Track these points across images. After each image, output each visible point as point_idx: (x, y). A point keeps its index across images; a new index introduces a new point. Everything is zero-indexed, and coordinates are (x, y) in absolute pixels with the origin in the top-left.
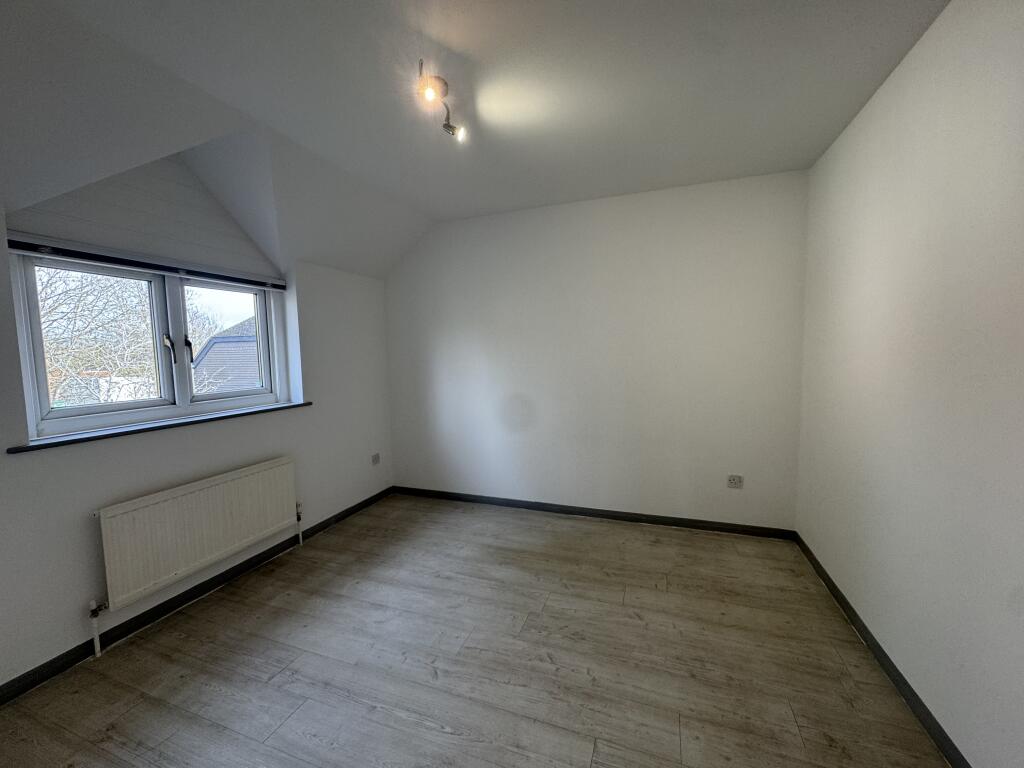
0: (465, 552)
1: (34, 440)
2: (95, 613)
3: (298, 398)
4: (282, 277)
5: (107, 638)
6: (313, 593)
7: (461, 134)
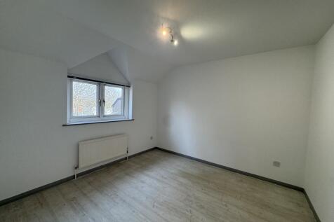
0: (173, 171)
1: (68, 123)
2: (76, 168)
3: (131, 118)
4: (129, 83)
5: (78, 175)
6: (127, 174)
7: (176, 43)
